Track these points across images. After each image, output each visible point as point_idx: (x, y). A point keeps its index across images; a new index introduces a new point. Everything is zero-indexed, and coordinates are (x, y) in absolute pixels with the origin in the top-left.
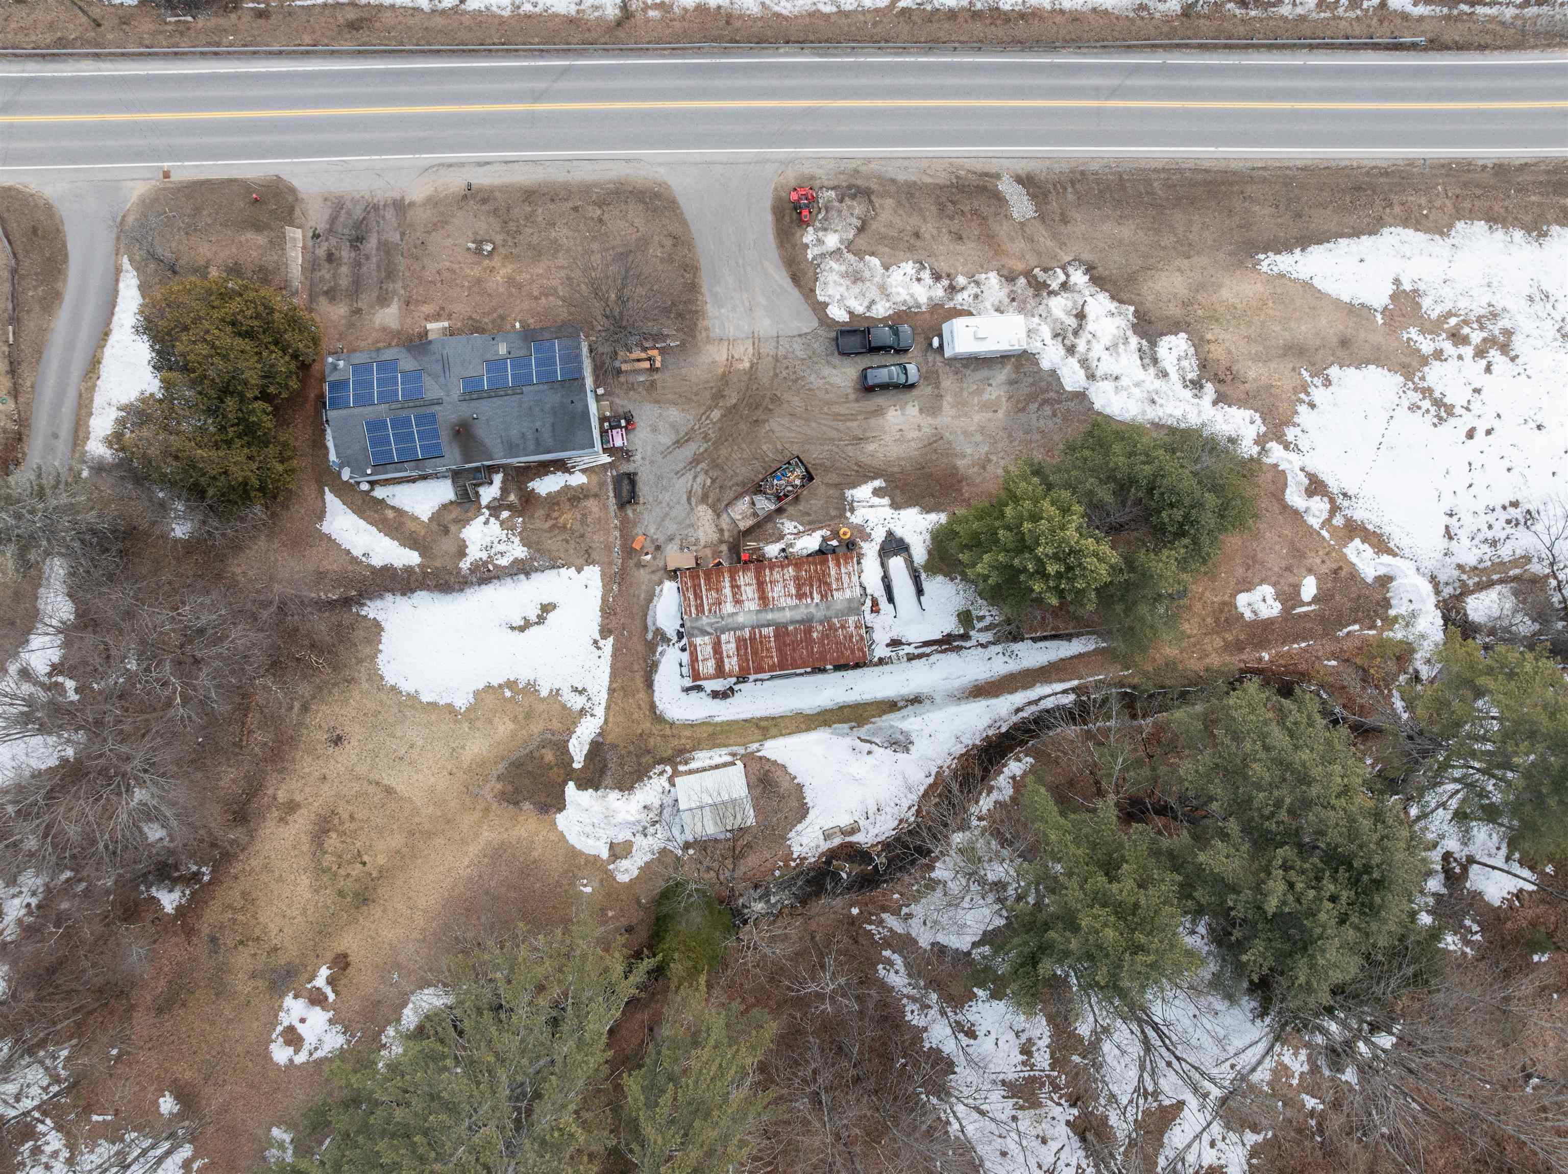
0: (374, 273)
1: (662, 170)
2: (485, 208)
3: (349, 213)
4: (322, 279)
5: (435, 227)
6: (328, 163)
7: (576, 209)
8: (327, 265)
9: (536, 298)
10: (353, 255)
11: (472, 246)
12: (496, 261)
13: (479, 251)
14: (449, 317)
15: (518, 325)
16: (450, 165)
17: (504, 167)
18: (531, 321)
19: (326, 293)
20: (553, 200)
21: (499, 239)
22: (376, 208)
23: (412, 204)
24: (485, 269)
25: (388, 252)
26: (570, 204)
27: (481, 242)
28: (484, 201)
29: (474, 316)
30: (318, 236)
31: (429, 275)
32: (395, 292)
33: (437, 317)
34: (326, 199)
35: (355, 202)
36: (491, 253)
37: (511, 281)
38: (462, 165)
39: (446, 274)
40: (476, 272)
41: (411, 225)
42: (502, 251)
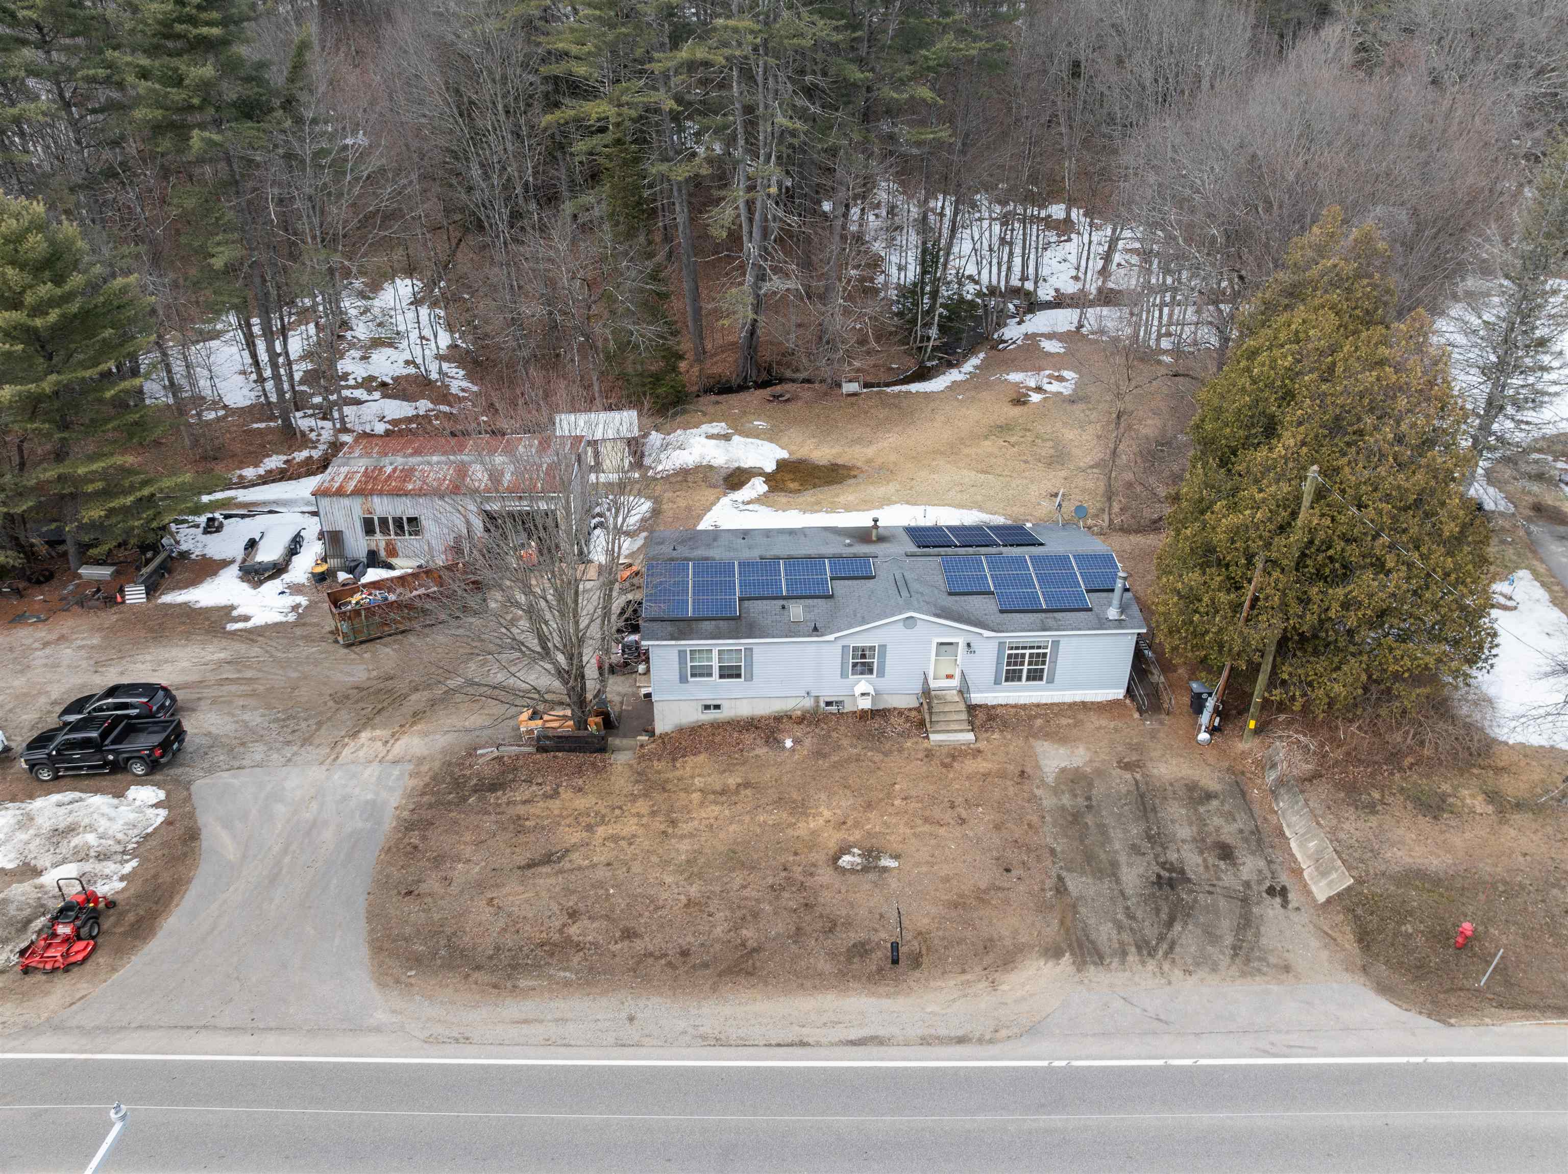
0: (1109, 821)
1: (381, 1016)
2: (854, 936)
3: (1212, 937)
4: (1230, 817)
5: (981, 897)
6: (1314, 1051)
7: (629, 934)
8: (1229, 840)
9: (747, 785)
10: (1173, 856)
11: (886, 862)
12: (832, 839)
13: (871, 854)
14: (929, 754)
15: (789, 743)
16: (961, 1040)
17: (808, 1033)
18: (761, 751)
19: (1209, 796)
20: (685, 953)
21: (825, 875)
22: (1146, 949)
23: (1054, 952)
24: (857, 824)
25: (1089, 857)
26: (639, 945)
27: (865, 869)
28: (861, 950)
29: (878, 757)
30: (1271, 891)
31: (983, 816)
32: (1056, 791)
33: (956, 754)
34: (1287, 969)
35: (1202, 961)
36: (845, 850)
37: (800, 809)
38: (925, 1041)
39: (948, 816)
40: (874, 822)
41: (1043, 908)
42: (818, 857)
